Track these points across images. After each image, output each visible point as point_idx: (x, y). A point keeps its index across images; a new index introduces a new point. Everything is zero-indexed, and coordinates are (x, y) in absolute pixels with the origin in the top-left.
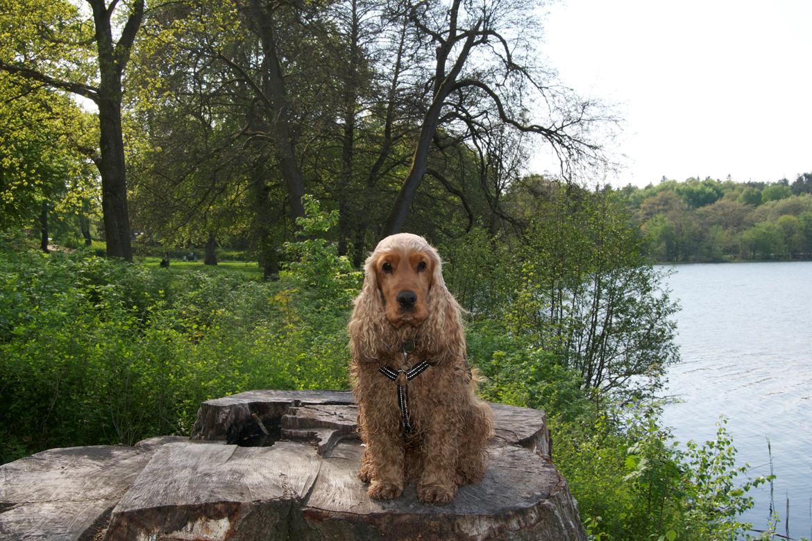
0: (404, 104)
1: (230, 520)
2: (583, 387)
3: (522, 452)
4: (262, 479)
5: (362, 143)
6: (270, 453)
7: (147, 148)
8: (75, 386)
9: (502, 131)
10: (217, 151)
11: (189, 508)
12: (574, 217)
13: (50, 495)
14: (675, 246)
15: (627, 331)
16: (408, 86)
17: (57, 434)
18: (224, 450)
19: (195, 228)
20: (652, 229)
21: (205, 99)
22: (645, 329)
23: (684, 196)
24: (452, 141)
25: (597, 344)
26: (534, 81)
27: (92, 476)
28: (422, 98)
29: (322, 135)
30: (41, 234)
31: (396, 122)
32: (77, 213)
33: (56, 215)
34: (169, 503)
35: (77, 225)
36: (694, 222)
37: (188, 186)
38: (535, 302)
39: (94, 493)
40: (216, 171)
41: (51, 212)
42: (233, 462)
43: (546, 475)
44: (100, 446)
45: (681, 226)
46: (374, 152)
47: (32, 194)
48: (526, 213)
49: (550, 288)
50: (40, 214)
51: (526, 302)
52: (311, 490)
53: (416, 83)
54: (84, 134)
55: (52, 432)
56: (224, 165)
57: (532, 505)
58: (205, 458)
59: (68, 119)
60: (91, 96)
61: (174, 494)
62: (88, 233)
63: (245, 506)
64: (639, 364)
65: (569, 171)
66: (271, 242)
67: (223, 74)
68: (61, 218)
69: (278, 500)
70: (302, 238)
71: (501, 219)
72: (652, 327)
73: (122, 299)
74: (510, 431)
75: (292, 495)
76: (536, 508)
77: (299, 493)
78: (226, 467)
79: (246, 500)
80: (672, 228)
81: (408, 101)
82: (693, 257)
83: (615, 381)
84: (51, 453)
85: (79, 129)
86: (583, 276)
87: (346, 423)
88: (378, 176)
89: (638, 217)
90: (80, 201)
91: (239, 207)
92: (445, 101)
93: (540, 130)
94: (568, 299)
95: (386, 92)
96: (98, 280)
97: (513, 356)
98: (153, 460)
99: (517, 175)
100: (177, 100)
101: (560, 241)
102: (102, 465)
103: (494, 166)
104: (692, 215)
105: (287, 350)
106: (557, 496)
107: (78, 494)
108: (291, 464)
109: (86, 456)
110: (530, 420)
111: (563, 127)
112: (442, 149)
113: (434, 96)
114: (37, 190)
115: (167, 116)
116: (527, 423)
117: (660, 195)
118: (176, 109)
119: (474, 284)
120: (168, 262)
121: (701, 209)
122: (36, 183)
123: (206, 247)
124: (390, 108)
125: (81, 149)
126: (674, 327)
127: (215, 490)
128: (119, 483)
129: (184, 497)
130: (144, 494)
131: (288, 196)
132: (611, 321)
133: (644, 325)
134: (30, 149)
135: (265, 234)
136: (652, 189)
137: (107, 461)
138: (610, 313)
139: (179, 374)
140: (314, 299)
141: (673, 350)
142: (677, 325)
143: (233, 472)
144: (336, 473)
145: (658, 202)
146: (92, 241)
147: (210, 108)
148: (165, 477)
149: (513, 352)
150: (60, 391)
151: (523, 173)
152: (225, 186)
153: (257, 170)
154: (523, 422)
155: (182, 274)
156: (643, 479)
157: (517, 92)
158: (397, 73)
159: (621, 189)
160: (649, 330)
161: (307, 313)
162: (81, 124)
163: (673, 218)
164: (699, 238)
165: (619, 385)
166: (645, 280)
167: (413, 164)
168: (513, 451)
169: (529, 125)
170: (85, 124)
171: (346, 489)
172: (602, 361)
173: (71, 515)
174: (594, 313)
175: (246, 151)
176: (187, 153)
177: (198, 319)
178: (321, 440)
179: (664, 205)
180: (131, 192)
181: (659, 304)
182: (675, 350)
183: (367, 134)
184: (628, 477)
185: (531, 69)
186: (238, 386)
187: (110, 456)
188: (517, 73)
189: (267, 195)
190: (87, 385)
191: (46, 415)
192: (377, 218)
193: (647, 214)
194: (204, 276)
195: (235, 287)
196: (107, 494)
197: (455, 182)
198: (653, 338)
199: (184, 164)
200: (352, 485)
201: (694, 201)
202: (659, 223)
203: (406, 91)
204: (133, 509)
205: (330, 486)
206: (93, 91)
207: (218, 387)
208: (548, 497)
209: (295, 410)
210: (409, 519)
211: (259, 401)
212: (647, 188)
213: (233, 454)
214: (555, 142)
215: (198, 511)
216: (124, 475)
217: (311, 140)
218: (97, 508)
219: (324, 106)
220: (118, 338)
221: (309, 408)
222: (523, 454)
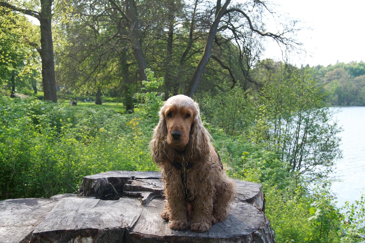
0: (200, 21)
1: (93, 238)
2: (291, 171)
3: (247, 205)
4: (111, 217)
5: (178, 41)
6: (117, 204)
7: (65, 44)
8: (23, 167)
9: (251, 36)
10: (102, 45)
11: (72, 231)
12: (287, 81)
13: (4, 223)
14: (343, 97)
15: (315, 142)
16: (202, 11)
17: (14, 191)
18: (93, 202)
19: (90, 85)
20: (330, 88)
21: (95, 18)
22: (325, 141)
23: (348, 71)
24: (225, 41)
25: (299, 149)
26: (268, 9)
27: (27, 214)
28: (209, 18)
29: (156, 37)
30: (11, 88)
31: (195, 31)
32: (30, 77)
33: (19, 78)
34: (62, 228)
35: (30, 83)
36: (353, 85)
37: (87, 64)
38: (266, 126)
39: (27, 223)
40: (101, 56)
41: (16, 76)
42: (97, 208)
43: (258, 218)
44: (32, 199)
45: (346, 86)
46: (184, 46)
47: (7, 67)
48: (263, 79)
49: (274, 119)
50: (11, 77)
51: (261, 126)
52: (136, 223)
53: (206, 10)
54: (33, 36)
55: (12, 190)
56: (105, 53)
57: (249, 233)
58: (83, 206)
59: (24, 28)
60: (36, 16)
61: (65, 224)
62: (36, 87)
63: (101, 231)
64: (321, 160)
65: (286, 57)
66: (130, 93)
67: (105, 5)
68: (22, 80)
69: (118, 228)
70: (145, 91)
71: (250, 83)
72: (328, 140)
73: (50, 122)
74: (242, 195)
75: (125, 225)
76: (251, 235)
77: (129, 225)
78: (93, 211)
79: (101, 228)
80: (341, 88)
81: (201, 19)
82: (352, 103)
83: (308, 168)
84: (7, 202)
85: (30, 33)
86: (292, 113)
87: (157, 189)
88: (186, 59)
89: (323, 81)
90: (31, 71)
91: (113, 74)
92: (221, 20)
93: (271, 35)
94: (283, 124)
95: (190, 15)
96: (38, 112)
97: (254, 154)
98: (56, 206)
99: (259, 58)
100: (81, 18)
101: (280, 94)
102: (32, 208)
103: (247, 54)
104: (352, 81)
105: (133, 150)
106: (263, 229)
107: (19, 223)
108: (127, 210)
109: (24, 204)
110: (253, 189)
111: (283, 33)
112: (219, 45)
113: (215, 17)
114: (9, 64)
115: (76, 26)
116: (251, 190)
117: (335, 70)
118: (81, 23)
119: (235, 116)
120: (76, 103)
121: (357, 78)
122: (9, 61)
123: (96, 95)
124: (193, 23)
125: (31, 44)
126: (340, 140)
127: (86, 222)
128: (40, 217)
129: (70, 226)
130: (50, 224)
131: (138, 69)
132: (306, 136)
133: (324, 139)
134: (5, 43)
135: (127, 89)
136: (331, 67)
137: (35, 206)
138: (306, 132)
139: (77, 162)
140: (151, 123)
141: (339, 152)
142: (341, 139)
143: (96, 213)
144: (150, 214)
145: (334, 74)
146: (38, 92)
147: (98, 23)
148: (61, 215)
149: (253, 152)
150: (16, 169)
151: (262, 58)
152: (106, 64)
153: (122, 55)
154: (249, 190)
155: (82, 110)
156: (318, 220)
157: (259, 15)
158: (196, 5)
159: (314, 67)
160: (327, 141)
161: (146, 131)
162: (31, 31)
163: (342, 82)
164: (356, 93)
165: (310, 170)
166: (324, 115)
167: (204, 53)
168: (243, 205)
169: (265, 32)
170: (33, 30)
171: (154, 223)
172: (301, 158)
173: (14, 234)
174: (297, 133)
175: (116, 45)
176: (86, 46)
177: (88, 133)
178: (143, 197)
179: (337, 75)
180: (57, 66)
181: (332, 128)
182: (340, 152)
183: (180, 37)
184: (310, 219)
185: (267, 3)
186: (107, 168)
187: (37, 204)
188: (259, 5)
189: (128, 68)
190: (30, 167)
191: (8, 182)
192: (185, 81)
193: (328, 80)
194: (93, 111)
195: (109, 116)
196: (33, 223)
197: (226, 62)
198: (328, 146)
199: (85, 52)
200: (157, 221)
201: (354, 73)
202: (334, 85)
203: (201, 14)
204: (44, 231)
205: (146, 221)
206: (37, 14)
207: (97, 168)
208: (258, 229)
209: (131, 181)
210: (185, 239)
211: (113, 176)
212: (329, 66)
213: (97, 204)
214: (279, 41)
215: (77, 233)
216: (43, 213)
217: (150, 39)
218: (27, 230)
219: (158, 22)
220: (46, 143)
221: (138, 181)
222: (248, 207)
